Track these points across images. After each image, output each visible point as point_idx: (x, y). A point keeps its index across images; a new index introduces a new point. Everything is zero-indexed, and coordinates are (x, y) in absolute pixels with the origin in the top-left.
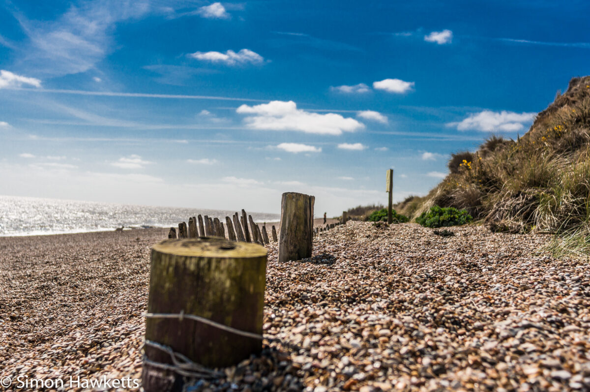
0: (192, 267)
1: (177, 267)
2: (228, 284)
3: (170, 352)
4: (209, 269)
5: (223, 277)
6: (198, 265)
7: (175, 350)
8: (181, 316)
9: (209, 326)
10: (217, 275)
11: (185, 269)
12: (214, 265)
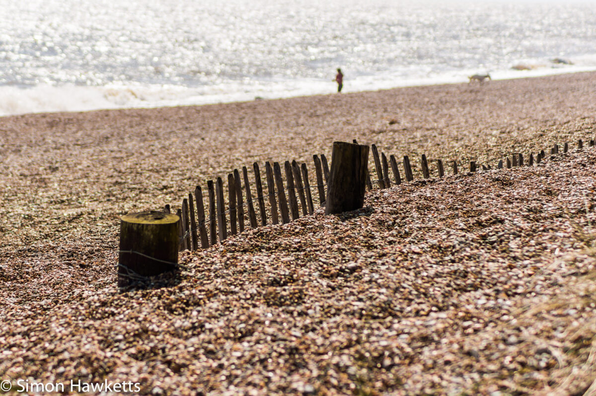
0: (135, 229)
1: (129, 229)
2: (152, 237)
3: (126, 268)
4: (143, 230)
5: (150, 233)
6: (138, 227)
7: (128, 268)
8: (131, 252)
9: (143, 257)
10: (146, 232)
11: (132, 229)
12: (145, 228)
